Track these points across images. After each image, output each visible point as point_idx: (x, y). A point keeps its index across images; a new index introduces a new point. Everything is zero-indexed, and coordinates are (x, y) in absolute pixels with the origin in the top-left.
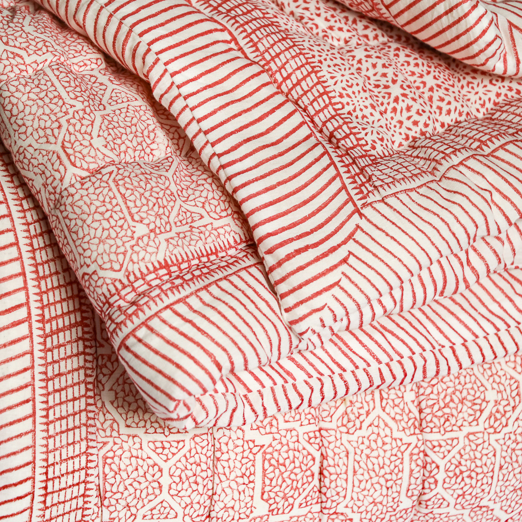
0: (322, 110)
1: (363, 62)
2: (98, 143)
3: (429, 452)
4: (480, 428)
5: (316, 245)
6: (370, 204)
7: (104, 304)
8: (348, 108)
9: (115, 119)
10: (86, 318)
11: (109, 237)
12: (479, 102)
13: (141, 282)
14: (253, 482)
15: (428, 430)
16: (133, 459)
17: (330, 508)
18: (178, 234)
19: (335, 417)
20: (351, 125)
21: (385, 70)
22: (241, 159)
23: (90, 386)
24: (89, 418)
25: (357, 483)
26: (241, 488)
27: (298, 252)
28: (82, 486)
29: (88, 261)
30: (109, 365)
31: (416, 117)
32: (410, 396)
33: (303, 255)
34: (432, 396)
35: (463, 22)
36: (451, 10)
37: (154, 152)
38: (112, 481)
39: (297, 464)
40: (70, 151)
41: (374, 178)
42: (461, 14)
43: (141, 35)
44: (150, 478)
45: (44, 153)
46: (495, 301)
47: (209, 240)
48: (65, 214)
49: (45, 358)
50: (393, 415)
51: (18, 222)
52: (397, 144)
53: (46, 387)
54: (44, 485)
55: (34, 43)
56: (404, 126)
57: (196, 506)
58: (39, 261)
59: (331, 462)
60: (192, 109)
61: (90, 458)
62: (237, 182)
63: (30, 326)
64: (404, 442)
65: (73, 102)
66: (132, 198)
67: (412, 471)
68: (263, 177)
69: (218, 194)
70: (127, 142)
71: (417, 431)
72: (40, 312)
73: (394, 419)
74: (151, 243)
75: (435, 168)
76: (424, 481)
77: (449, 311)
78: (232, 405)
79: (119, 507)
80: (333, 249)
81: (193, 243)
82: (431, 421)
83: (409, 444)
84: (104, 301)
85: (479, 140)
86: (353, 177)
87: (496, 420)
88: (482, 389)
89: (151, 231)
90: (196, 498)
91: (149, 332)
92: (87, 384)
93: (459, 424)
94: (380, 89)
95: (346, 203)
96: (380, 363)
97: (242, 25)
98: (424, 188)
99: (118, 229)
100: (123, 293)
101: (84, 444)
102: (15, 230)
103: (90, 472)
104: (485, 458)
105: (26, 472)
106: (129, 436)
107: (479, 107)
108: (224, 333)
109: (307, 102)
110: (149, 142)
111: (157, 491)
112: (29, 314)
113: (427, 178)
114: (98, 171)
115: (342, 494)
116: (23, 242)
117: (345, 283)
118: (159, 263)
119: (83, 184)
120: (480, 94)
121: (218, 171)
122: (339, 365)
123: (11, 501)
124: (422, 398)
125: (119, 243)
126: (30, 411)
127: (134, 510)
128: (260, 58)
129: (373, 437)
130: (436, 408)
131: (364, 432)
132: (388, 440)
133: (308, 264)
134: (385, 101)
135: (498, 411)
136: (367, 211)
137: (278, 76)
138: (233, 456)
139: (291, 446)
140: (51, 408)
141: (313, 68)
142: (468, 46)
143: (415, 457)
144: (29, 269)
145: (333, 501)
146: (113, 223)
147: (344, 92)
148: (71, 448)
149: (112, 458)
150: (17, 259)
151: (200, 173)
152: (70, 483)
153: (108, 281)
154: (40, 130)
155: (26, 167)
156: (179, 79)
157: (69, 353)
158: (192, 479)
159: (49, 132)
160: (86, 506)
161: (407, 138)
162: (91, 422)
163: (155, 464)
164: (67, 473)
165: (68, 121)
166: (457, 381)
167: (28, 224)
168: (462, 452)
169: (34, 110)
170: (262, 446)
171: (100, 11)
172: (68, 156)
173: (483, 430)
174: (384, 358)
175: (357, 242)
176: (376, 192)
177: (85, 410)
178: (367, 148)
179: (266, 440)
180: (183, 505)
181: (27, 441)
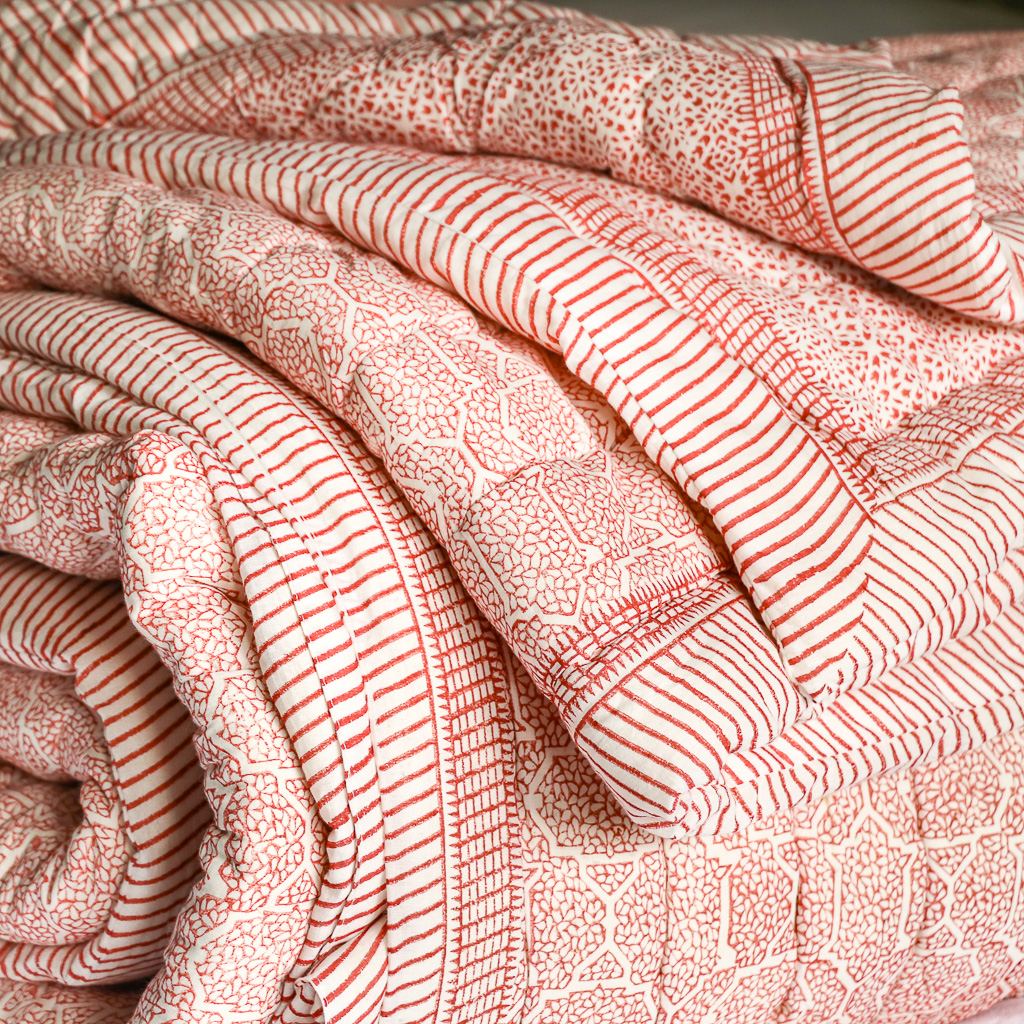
0: (788, 378)
1: (817, 309)
2: (512, 433)
3: (934, 866)
4: (996, 829)
5: (823, 566)
6: (882, 506)
7: (553, 664)
8: (820, 375)
9: (523, 399)
10: (500, 690)
11: (551, 566)
12: (970, 362)
13: (604, 628)
14: (718, 919)
15: (931, 834)
16: (569, 892)
17: (810, 955)
18: (638, 558)
19: (815, 821)
20: (831, 398)
21: (851, 321)
22: (705, 450)
23: (511, 789)
24: (511, 835)
25: (845, 916)
26: (704, 929)
27: (803, 577)
28: (506, 934)
29: (523, 603)
30: (533, 756)
31: (905, 385)
32: (904, 787)
33: (810, 581)
34: (933, 785)
35: (963, 248)
36: (945, 232)
37: (576, 446)
38: (541, 926)
39: (772, 892)
40: (476, 447)
41: (880, 471)
42: (961, 237)
43: (538, 280)
44: (590, 920)
45: (439, 451)
46: (1013, 643)
47: (676, 566)
48: (479, 538)
49: (452, 750)
50: (886, 815)
51: (400, 554)
52: (884, 423)
53: (455, 792)
54: (457, 935)
55: (393, 298)
56: (890, 397)
57: (647, 958)
58: (433, 609)
59: (813, 887)
60: (626, 382)
61: (515, 893)
62: (705, 481)
63: (432, 704)
64: (903, 852)
65: (468, 378)
66: (573, 509)
67: (913, 894)
68: (738, 473)
69: (672, 501)
70: (544, 432)
71: (917, 837)
72: (442, 683)
73: (888, 820)
74: (610, 573)
75: (947, 454)
76: (926, 909)
77: (960, 660)
78: (724, 804)
79: (550, 964)
80: (846, 572)
81: (659, 570)
82: (934, 821)
83: (909, 856)
84: (553, 658)
85: (993, 414)
86: (850, 470)
87: (1015, 816)
88: (994, 772)
89: (607, 555)
90: (647, 946)
91: (627, 699)
92: (506, 784)
93: (970, 823)
94: (850, 347)
95: (850, 506)
96: (892, 736)
97: (656, 264)
98: (943, 481)
99: (563, 555)
100: (581, 645)
101: (506, 872)
102: (397, 567)
103: (515, 913)
104: (1003, 871)
105: (436, 918)
106: (562, 859)
107: (972, 370)
108: (727, 695)
109: (766, 368)
110: (568, 431)
111: (599, 939)
112: (429, 686)
113: (942, 469)
114: (517, 473)
115: (827, 932)
116: (410, 582)
117: (868, 619)
118: (626, 601)
119: (502, 494)
120: (971, 351)
121: (673, 470)
122: (841, 742)
123: (418, 960)
124: (920, 788)
125: (568, 574)
126: (438, 828)
127: (568, 968)
128: (690, 308)
129: (864, 847)
130: (939, 802)
131: (852, 841)
132: (883, 851)
133: (819, 594)
134: (862, 363)
135: (1016, 803)
136: (879, 516)
137: (719, 332)
138: (692, 883)
139: (765, 864)
140: (462, 822)
141: (765, 319)
142: (967, 282)
143: (917, 874)
144: (423, 621)
145: (815, 944)
146: (554, 547)
147: (812, 352)
148: (490, 879)
149: (542, 892)
150: (406, 607)
151: (641, 473)
152: (490, 932)
153: (558, 630)
154: (428, 419)
155: (411, 474)
156: (601, 340)
157: (482, 742)
158: (642, 919)
159: (442, 421)
160: (510, 964)
161: (896, 415)
162: (514, 840)
163: (597, 899)
164: (487, 917)
165: (467, 404)
166: (962, 763)
167: (413, 557)
168: (975, 864)
169: (416, 390)
170: (729, 867)
171: (471, 248)
172: (475, 454)
173: (999, 830)
174: (896, 730)
175: (874, 560)
176: (884, 489)
177: (506, 823)
178: (856, 429)
179: (732, 858)
180: (632, 958)
181: (434, 872)
